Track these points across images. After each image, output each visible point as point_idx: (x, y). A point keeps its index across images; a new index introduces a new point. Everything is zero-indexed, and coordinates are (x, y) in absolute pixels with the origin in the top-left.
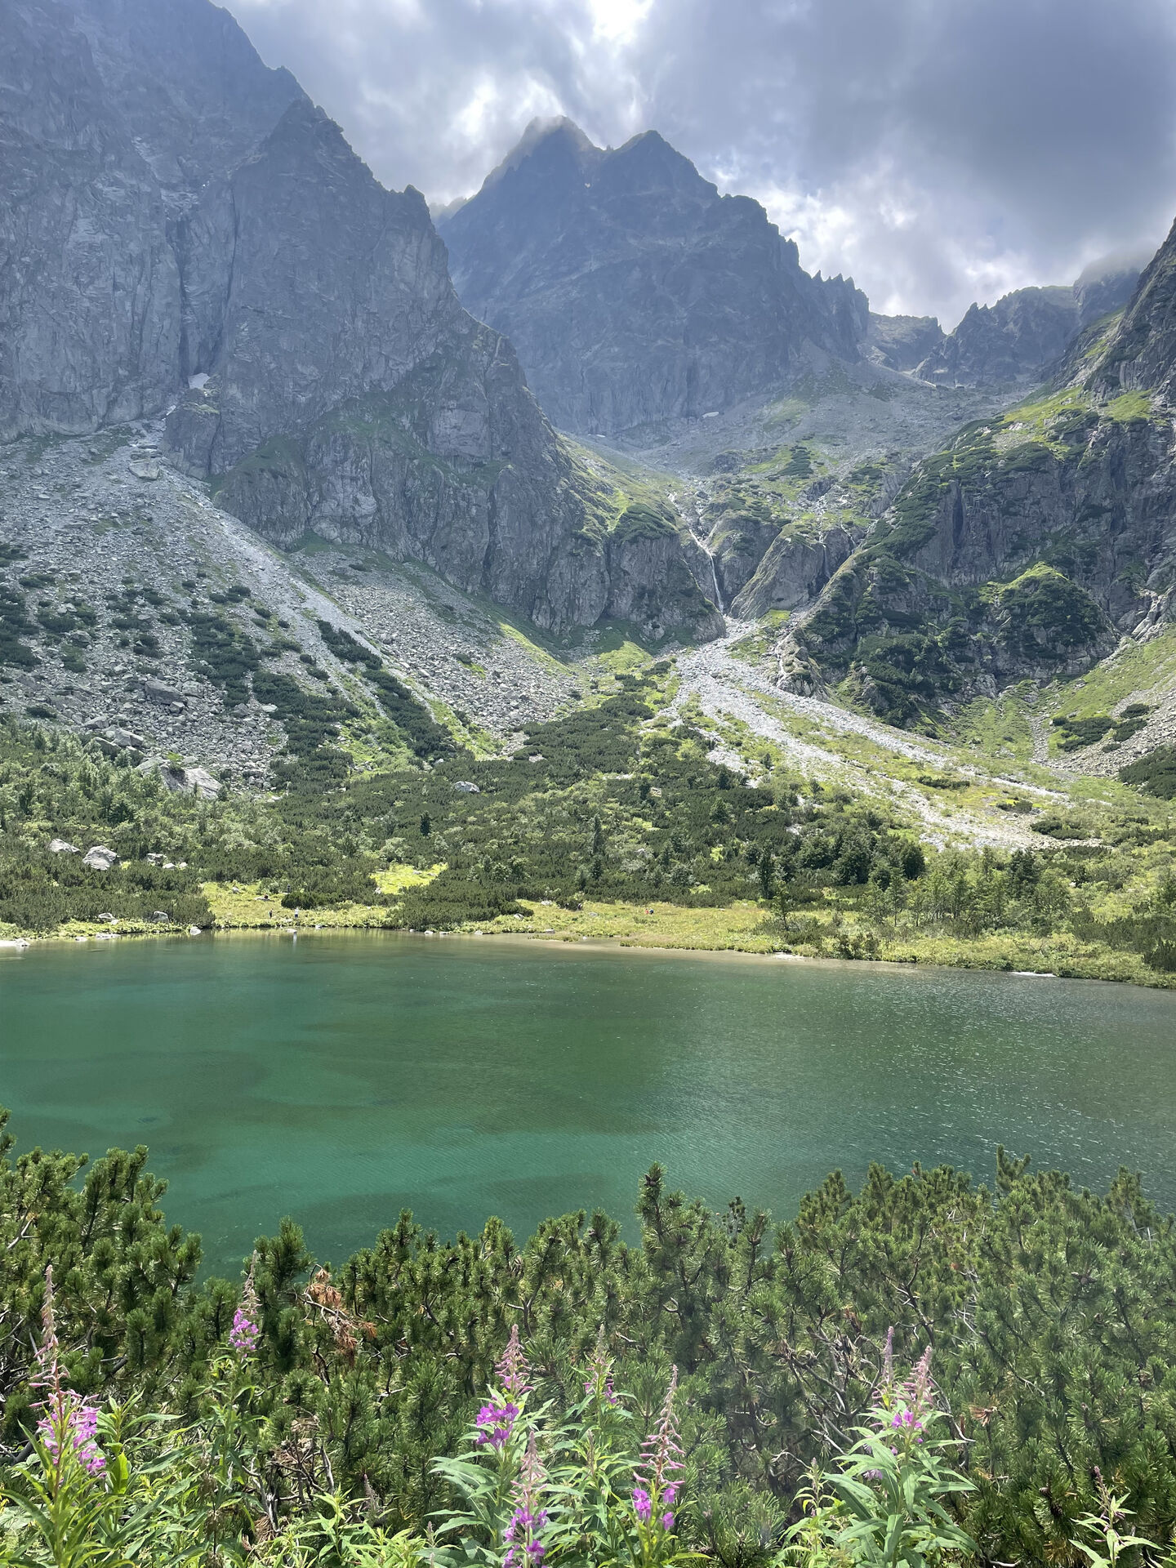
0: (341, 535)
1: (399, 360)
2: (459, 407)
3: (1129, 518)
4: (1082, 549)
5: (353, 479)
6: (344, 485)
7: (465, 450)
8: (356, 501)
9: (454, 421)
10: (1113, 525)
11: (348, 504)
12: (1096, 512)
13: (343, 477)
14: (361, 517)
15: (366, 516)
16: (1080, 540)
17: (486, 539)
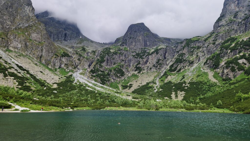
0: (14, 50)
1: (25, 24)
2: (37, 33)
3: (127, 62)
4: (122, 65)
5: (17, 41)
6: (15, 42)
7: (37, 40)
8: (17, 45)
9: (35, 35)
10: (125, 62)
11: (16, 45)
12: (123, 61)
13: (15, 41)
14: (18, 47)
15: (19, 47)
16: (121, 64)
17: (41, 54)
